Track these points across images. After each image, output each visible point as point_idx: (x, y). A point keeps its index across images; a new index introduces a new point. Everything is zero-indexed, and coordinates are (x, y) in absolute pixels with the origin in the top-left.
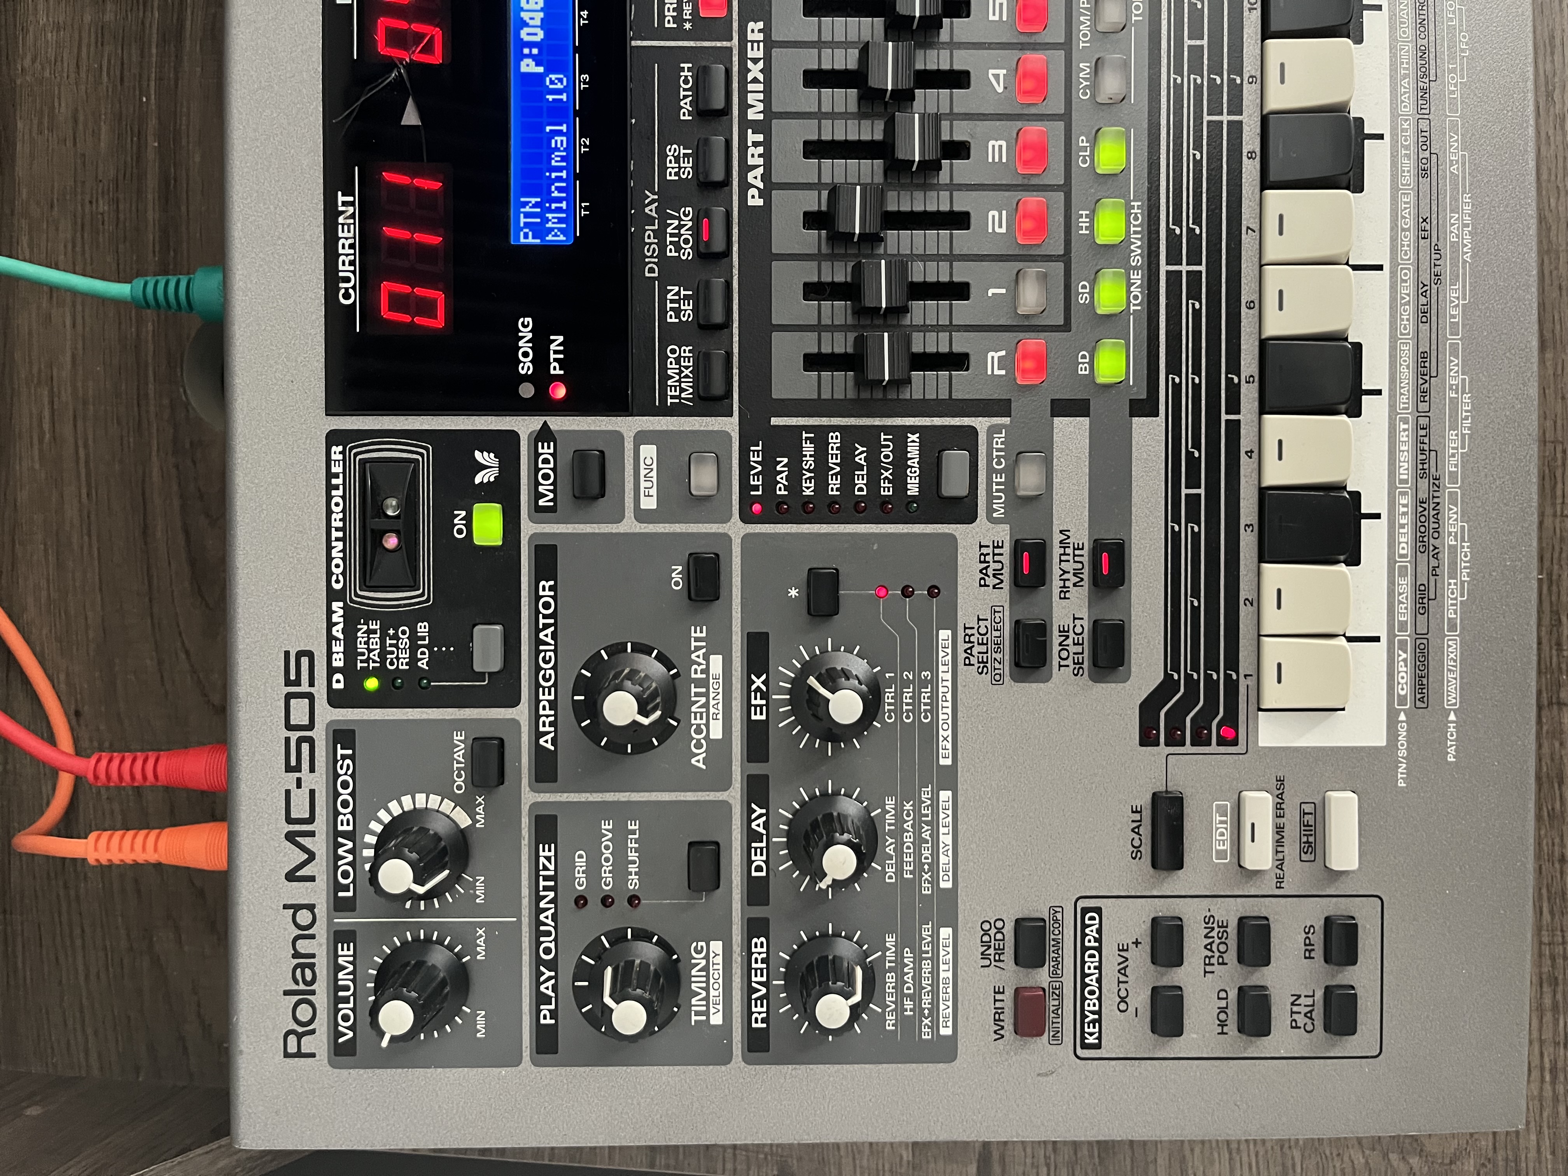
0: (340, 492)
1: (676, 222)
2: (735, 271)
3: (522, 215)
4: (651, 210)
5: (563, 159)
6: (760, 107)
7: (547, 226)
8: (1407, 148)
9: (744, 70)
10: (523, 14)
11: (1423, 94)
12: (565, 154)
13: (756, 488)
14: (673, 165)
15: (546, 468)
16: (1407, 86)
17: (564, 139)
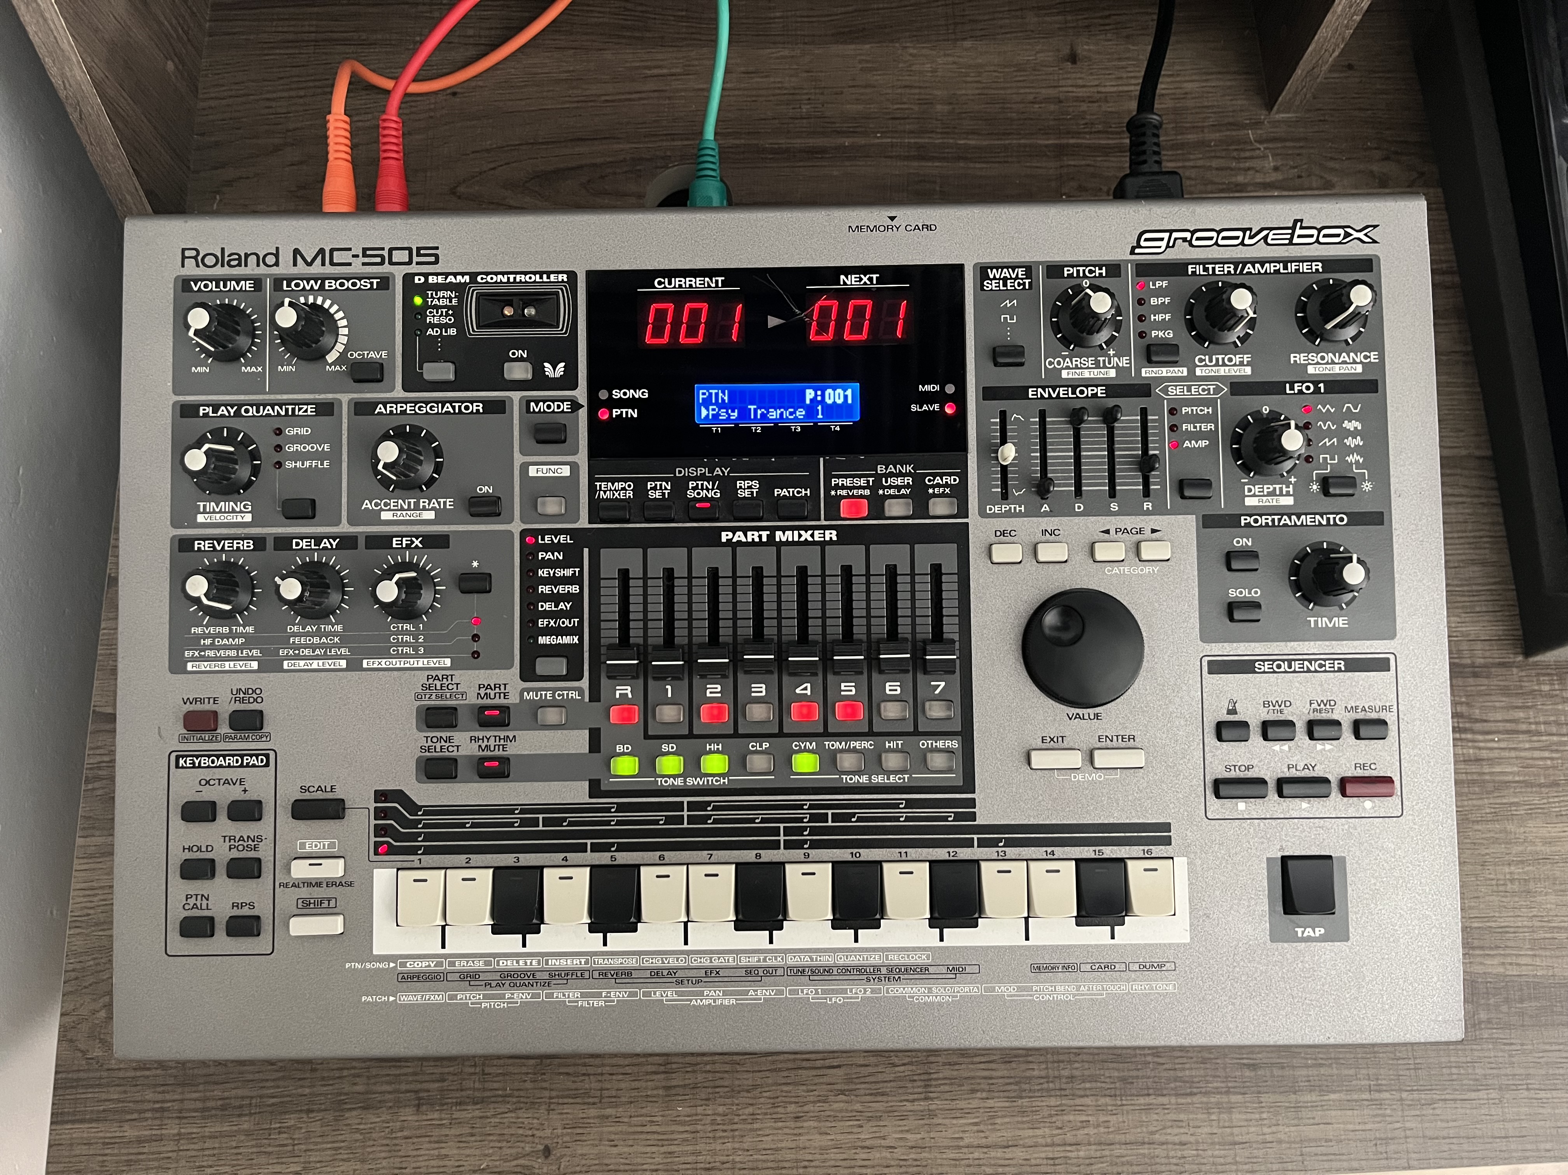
0: (538, 280)
1: (710, 487)
2: (680, 525)
3: (717, 391)
4: (718, 471)
6: (784, 539)
7: (710, 407)
8: (765, 960)
9: (806, 528)
11: (800, 971)
13: (543, 539)
14: (747, 485)
15: (554, 407)
16: (805, 960)
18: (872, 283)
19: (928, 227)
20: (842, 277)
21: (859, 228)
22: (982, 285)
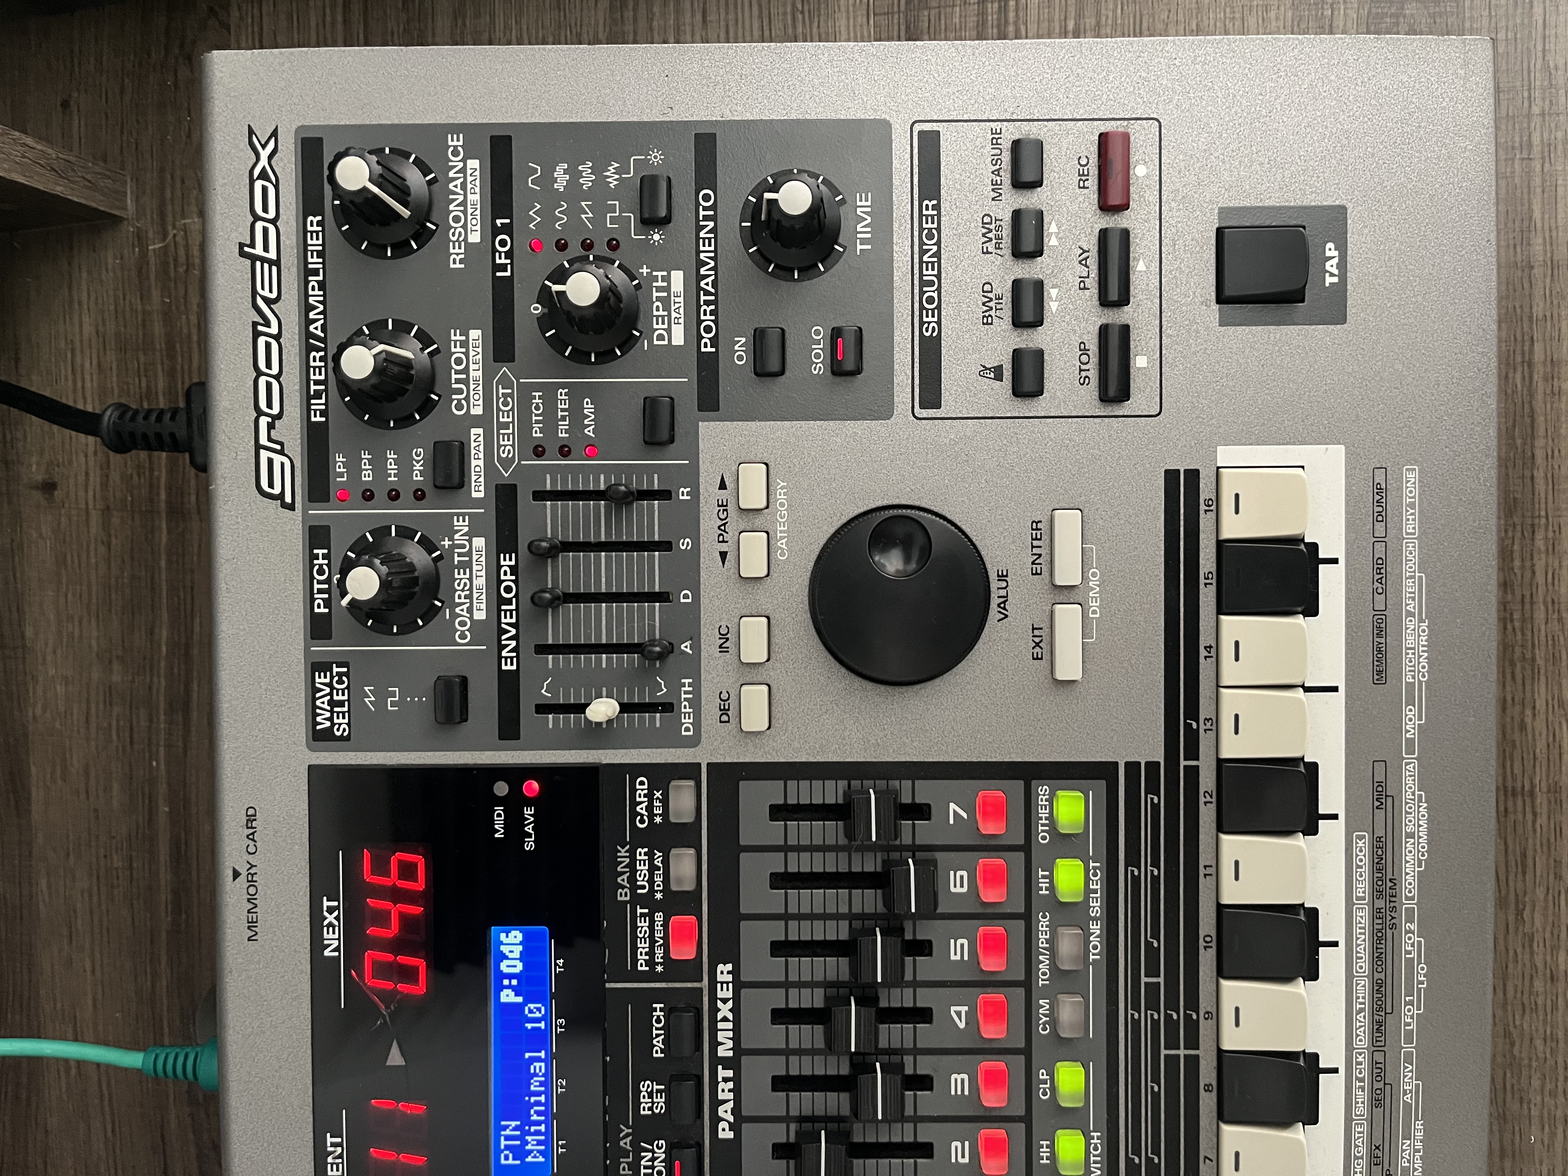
1: (650, 1155)
3: (502, 1138)
4: (625, 1143)
5: (542, 1084)
6: (730, 1044)
7: (527, 1148)
8: (1362, 1080)
9: (714, 1010)
10: (502, 948)
11: (1378, 1028)
12: (543, 1079)
14: (647, 1100)
16: (1362, 1021)
17: (543, 1065)
18: (338, 908)
19: (251, 819)
20: (327, 953)
21: (252, 925)
22: (341, 738)
